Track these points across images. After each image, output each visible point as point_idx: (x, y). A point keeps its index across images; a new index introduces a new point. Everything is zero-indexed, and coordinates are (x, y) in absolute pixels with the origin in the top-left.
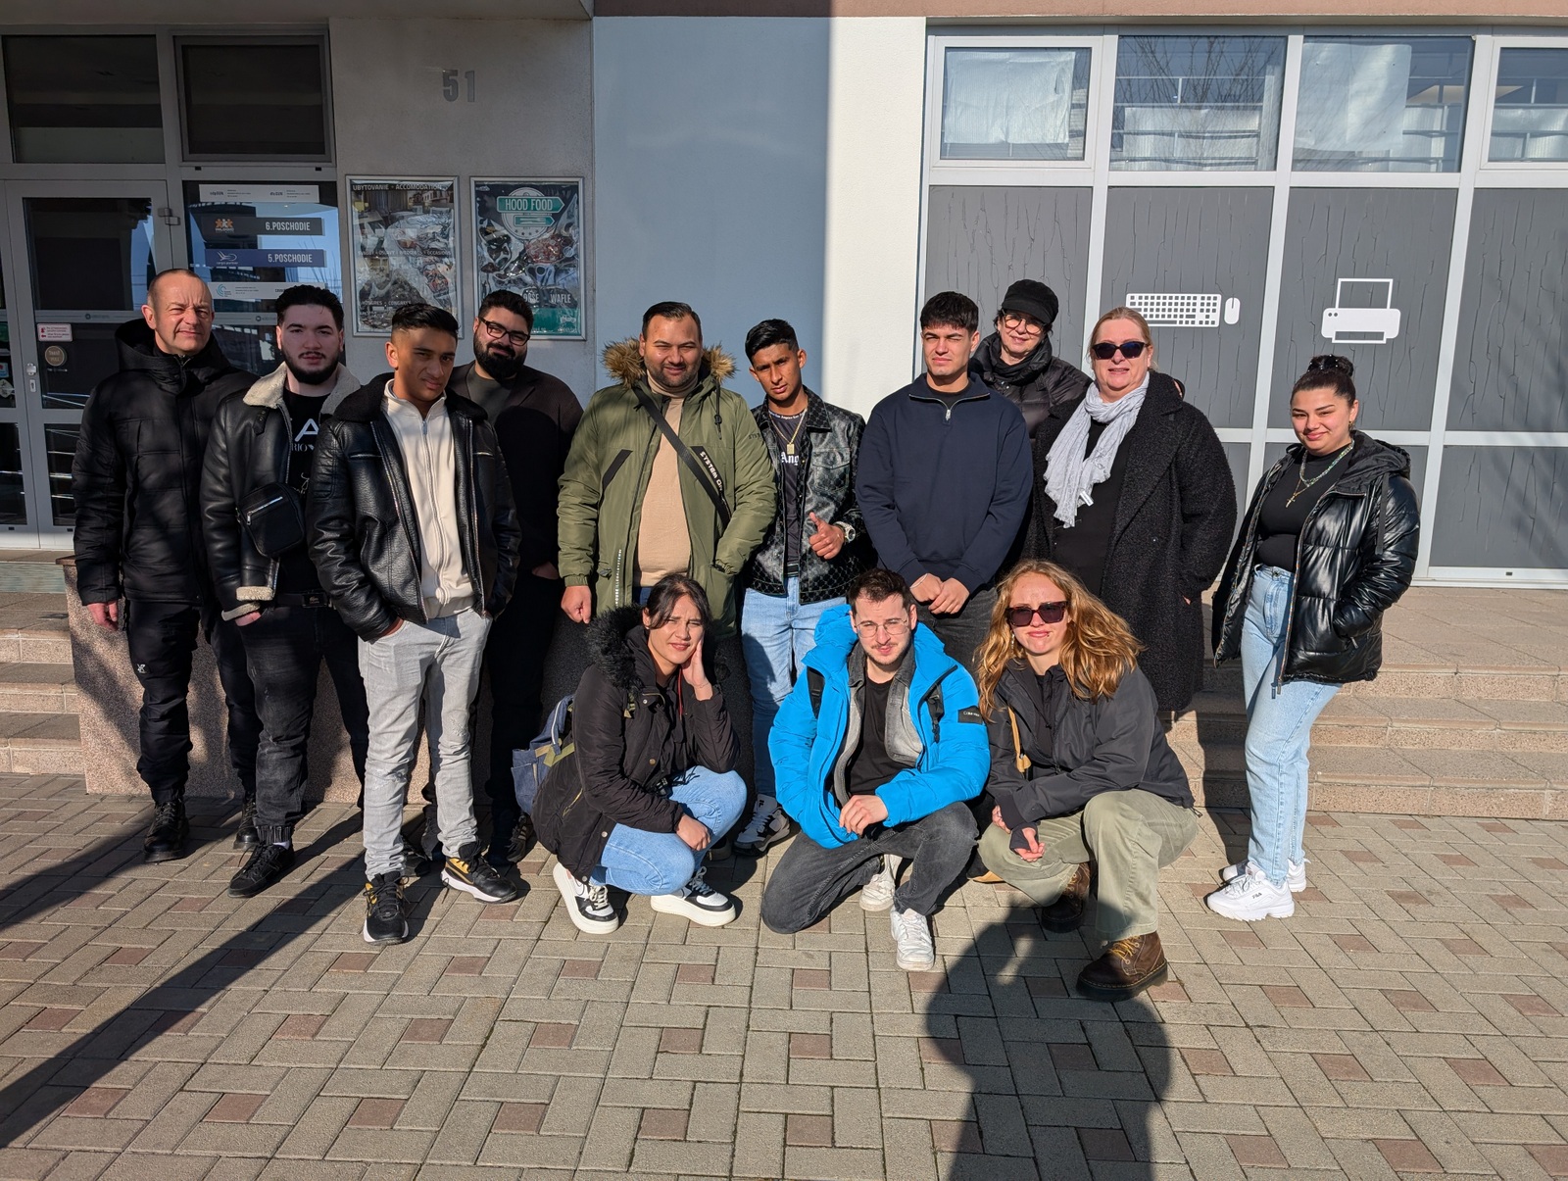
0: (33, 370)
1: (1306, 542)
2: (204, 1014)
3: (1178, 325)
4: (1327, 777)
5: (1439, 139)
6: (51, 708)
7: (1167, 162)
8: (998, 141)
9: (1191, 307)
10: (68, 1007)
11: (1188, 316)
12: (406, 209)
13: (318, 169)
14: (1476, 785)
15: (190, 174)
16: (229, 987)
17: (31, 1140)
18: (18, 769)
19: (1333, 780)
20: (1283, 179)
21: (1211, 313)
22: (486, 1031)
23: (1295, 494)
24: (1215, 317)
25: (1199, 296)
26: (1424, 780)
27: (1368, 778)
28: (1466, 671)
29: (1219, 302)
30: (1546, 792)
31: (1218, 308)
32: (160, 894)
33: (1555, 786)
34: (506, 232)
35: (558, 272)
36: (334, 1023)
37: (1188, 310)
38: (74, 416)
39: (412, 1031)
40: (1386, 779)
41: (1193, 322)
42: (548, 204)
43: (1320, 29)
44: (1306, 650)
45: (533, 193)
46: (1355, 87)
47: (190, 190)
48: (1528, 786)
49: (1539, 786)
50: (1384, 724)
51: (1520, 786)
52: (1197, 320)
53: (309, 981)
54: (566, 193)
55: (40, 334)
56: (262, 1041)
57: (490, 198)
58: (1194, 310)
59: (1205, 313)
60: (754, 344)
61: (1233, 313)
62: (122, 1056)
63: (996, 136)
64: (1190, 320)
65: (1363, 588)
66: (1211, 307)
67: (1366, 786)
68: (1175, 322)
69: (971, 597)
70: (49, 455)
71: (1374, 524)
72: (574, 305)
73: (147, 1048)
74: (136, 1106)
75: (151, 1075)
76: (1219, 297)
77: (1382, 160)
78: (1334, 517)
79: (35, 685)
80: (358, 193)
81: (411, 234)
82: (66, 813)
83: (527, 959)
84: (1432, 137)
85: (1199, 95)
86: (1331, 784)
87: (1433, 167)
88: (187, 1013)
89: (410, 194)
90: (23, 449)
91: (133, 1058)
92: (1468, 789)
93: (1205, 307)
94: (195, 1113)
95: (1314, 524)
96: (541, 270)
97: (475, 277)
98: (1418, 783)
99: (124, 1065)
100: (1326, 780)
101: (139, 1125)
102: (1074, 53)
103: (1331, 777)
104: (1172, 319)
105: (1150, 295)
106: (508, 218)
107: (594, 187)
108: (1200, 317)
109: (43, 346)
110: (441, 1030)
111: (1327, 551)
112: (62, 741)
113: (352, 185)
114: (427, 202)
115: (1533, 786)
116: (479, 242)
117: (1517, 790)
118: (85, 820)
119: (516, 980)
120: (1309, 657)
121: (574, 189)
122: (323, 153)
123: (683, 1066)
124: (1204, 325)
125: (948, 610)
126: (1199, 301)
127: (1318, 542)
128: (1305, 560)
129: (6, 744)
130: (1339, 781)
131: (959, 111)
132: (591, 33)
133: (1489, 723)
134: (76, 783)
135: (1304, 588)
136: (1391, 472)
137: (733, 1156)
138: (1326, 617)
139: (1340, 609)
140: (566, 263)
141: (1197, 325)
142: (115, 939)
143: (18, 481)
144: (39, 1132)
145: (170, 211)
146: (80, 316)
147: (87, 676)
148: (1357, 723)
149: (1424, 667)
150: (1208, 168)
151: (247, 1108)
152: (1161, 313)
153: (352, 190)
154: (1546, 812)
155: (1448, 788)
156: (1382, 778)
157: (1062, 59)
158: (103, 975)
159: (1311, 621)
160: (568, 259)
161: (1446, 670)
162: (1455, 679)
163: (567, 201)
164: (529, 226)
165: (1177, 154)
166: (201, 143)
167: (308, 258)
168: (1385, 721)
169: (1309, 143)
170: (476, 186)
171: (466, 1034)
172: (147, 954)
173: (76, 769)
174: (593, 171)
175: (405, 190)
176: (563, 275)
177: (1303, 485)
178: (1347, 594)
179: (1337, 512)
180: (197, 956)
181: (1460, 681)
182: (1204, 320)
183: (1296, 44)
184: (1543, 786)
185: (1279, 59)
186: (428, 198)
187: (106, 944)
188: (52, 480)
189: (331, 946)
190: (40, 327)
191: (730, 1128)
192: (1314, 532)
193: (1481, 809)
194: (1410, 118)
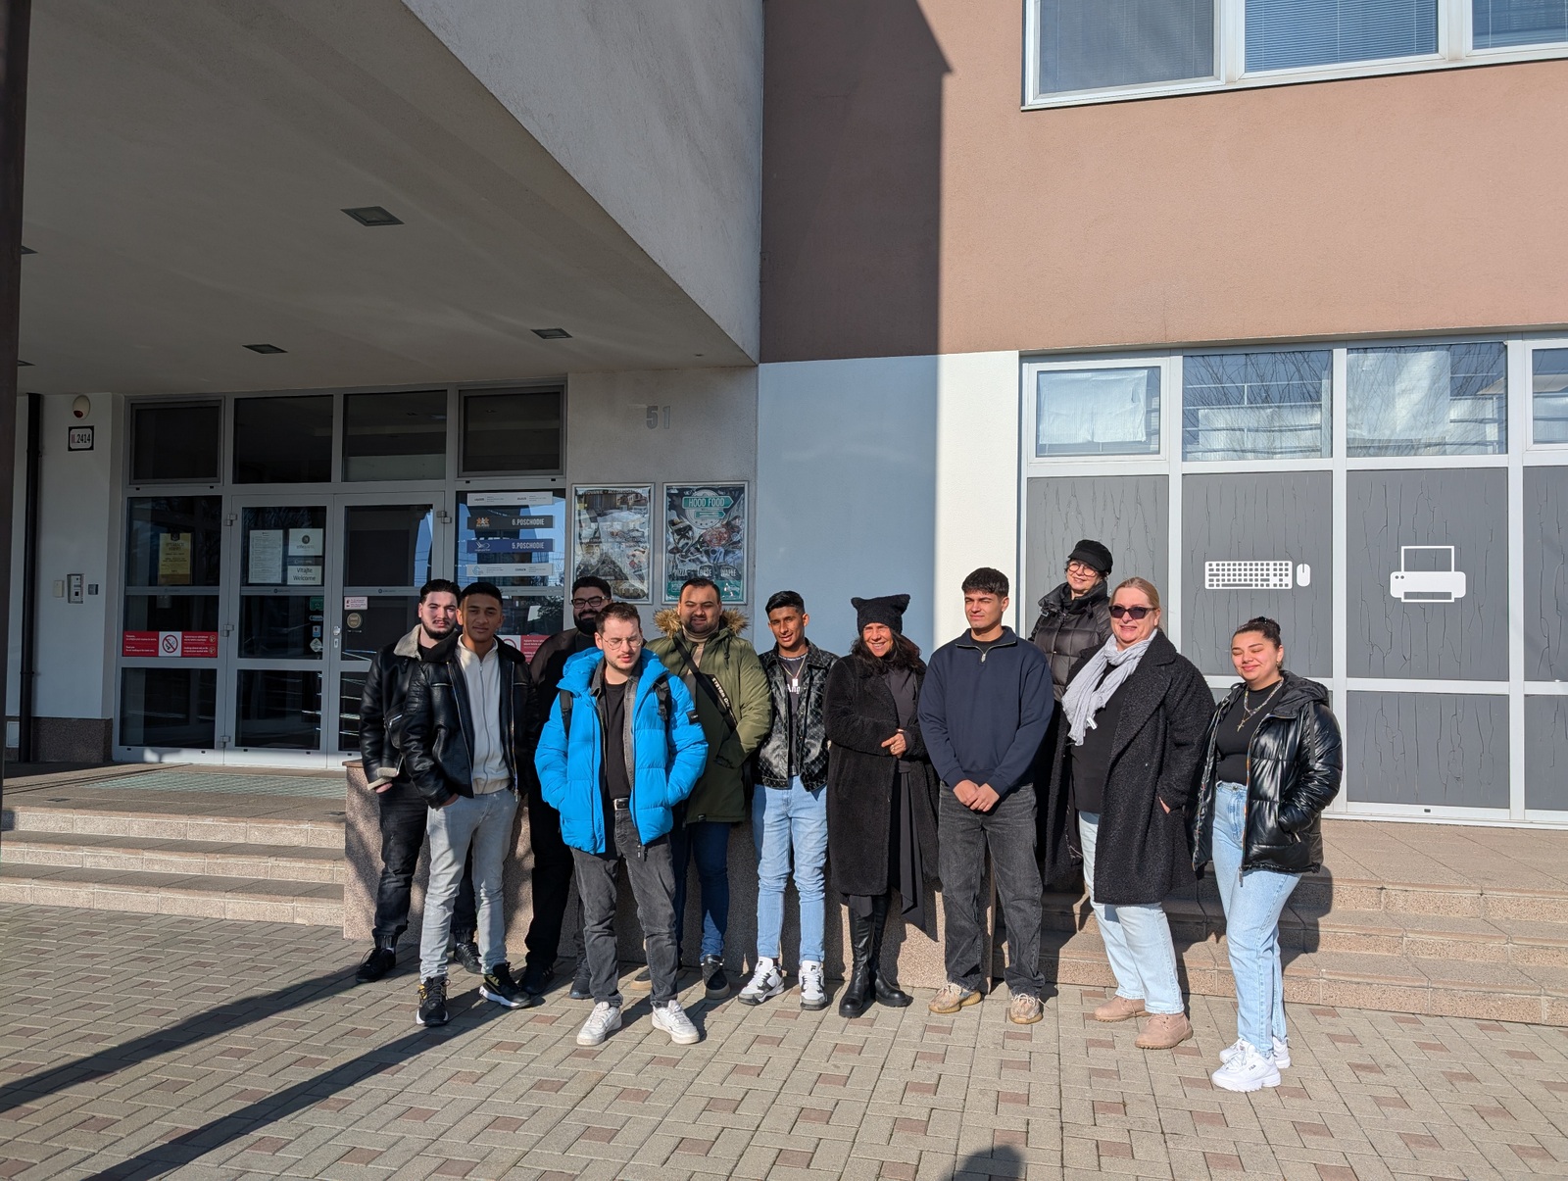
0: (338, 631)
1: (1253, 756)
2: (404, 1067)
3: (1254, 587)
4: (1331, 974)
5: (1492, 425)
6: (325, 879)
7: (1241, 452)
8: (1085, 441)
9: (1265, 572)
10: (320, 1057)
11: (1262, 580)
12: (615, 508)
13: (553, 480)
14: (1473, 988)
15: (462, 486)
16: (422, 1054)
17: (293, 1119)
18: (298, 921)
19: (1336, 977)
20: (1340, 464)
21: (1283, 577)
22: (588, 1089)
23: (1243, 721)
24: (1288, 580)
25: (1271, 563)
26: (1422, 981)
27: (1369, 977)
28: (1491, 892)
29: (1290, 567)
30: (1542, 998)
31: (1290, 572)
32: (386, 1000)
33: (1549, 992)
34: (688, 523)
35: (727, 553)
36: (488, 1078)
37: (1262, 575)
38: (364, 665)
39: (539, 1085)
40: (1386, 978)
41: (1268, 585)
42: (722, 501)
43: (1361, 343)
44: (1259, 844)
45: (710, 494)
46: (1398, 388)
47: (461, 497)
48: (1523, 991)
49: (1533, 992)
50: (1400, 934)
51: (1515, 991)
52: (1271, 583)
53: (476, 1054)
54: (736, 493)
55: (346, 604)
56: (440, 1082)
57: (677, 500)
58: (1268, 575)
59: (1278, 577)
60: (773, 604)
61: (1304, 576)
62: (351, 1084)
63: (1082, 436)
64: (1265, 583)
65: (1301, 791)
66: (1284, 572)
67: (1368, 984)
68: (1251, 585)
69: (1002, 799)
70: (341, 699)
71: (1305, 742)
72: (739, 577)
73: (366, 1080)
74: (357, 1109)
75: (368, 1094)
76: (1290, 563)
77: (1439, 444)
78: (1272, 735)
79: (317, 861)
80: (580, 497)
81: (617, 527)
82: (329, 950)
83: (628, 1053)
84: (1485, 423)
85: (1263, 398)
86: (1335, 981)
87: (1490, 448)
88: (393, 1065)
89: (618, 497)
90: (323, 694)
91: (356, 1085)
92: (1465, 991)
93: (1278, 572)
94: (392, 1115)
95: (1258, 741)
96: (714, 552)
97: (663, 558)
98: (1417, 984)
99: (351, 1088)
100: (1330, 977)
101: (358, 1118)
102: (1146, 371)
103: (1335, 974)
104: (1248, 582)
105: (1226, 563)
106: (691, 512)
107: (756, 488)
108: (1274, 580)
109: (346, 613)
110: (559, 1087)
111: (1270, 763)
112: (330, 900)
113: (576, 491)
114: (631, 502)
115: (1528, 992)
116: (667, 531)
117: (1513, 995)
118: (340, 955)
119: (616, 1065)
120: (1262, 849)
121: (741, 490)
122: (558, 468)
123: (721, 1118)
124: (1278, 587)
125: (980, 808)
126: (1271, 567)
127: (1262, 757)
128: (1253, 770)
129: (293, 901)
130: (1342, 978)
131: (1052, 419)
132: (757, 375)
133: (1500, 937)
134: (337, 932)
135: (1255, 794)
136: (1315, 701)
137: (736, 1166)
138: (1273, 817)
139: (1283, 809)
140: (733, 546)
141: (1271, 587)
142: (353, 1023)
143: (317, 720)
144: (297, 1116)
145: (446, 513)
146: (374, 591)
147: (355, 852)
148: (1373, 932)
149: (1449, 887)
150: (1279, 456)
151: (426, 1115)
152: (1237, 578)
153: (576, 494)
154: (1545, 1017)
155: (1446, 990)
156: (1382, 978)
157: (1137, 376)
158: (344, 1042)
159: (1261, 820)
160: (735, 543)
161: (1472, 891)
162: (1481, 900)
163: (736, 499)
164: (706, 518)
165: (1249, 446)
166: (474, 462)
167: (541, 545)
168: (1400, 931)
169: (1364, 433)
170: (668, 489)
171: (574, 1091)
172: (373, 1033)
173: (338, 923)
174: (756, 475)
175: (615, 494)
176: (731, 555)
177: (1248, 715)
178: (1288, 796)
179: (1275, 731)
180: (405, 1035)
181: (1486, 901)
182: (1278, 583)
183: (1341, 356)
184: (1538, 992)
185: (1329, 366)
186: (631, 499)
187: (348, 1025)
188: (341, 720)
189: (494, 1037)
190: (346, 599)
191: (739, 1153)
192: (1258, 747)
193: (1481, 1011)
194: (1460, 409)
